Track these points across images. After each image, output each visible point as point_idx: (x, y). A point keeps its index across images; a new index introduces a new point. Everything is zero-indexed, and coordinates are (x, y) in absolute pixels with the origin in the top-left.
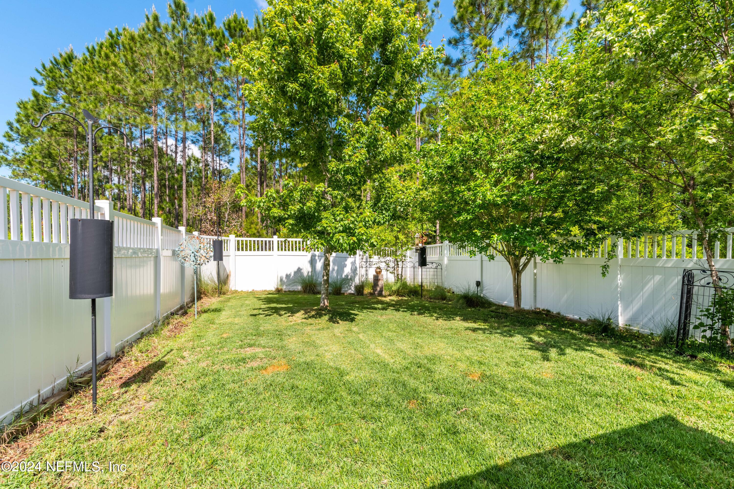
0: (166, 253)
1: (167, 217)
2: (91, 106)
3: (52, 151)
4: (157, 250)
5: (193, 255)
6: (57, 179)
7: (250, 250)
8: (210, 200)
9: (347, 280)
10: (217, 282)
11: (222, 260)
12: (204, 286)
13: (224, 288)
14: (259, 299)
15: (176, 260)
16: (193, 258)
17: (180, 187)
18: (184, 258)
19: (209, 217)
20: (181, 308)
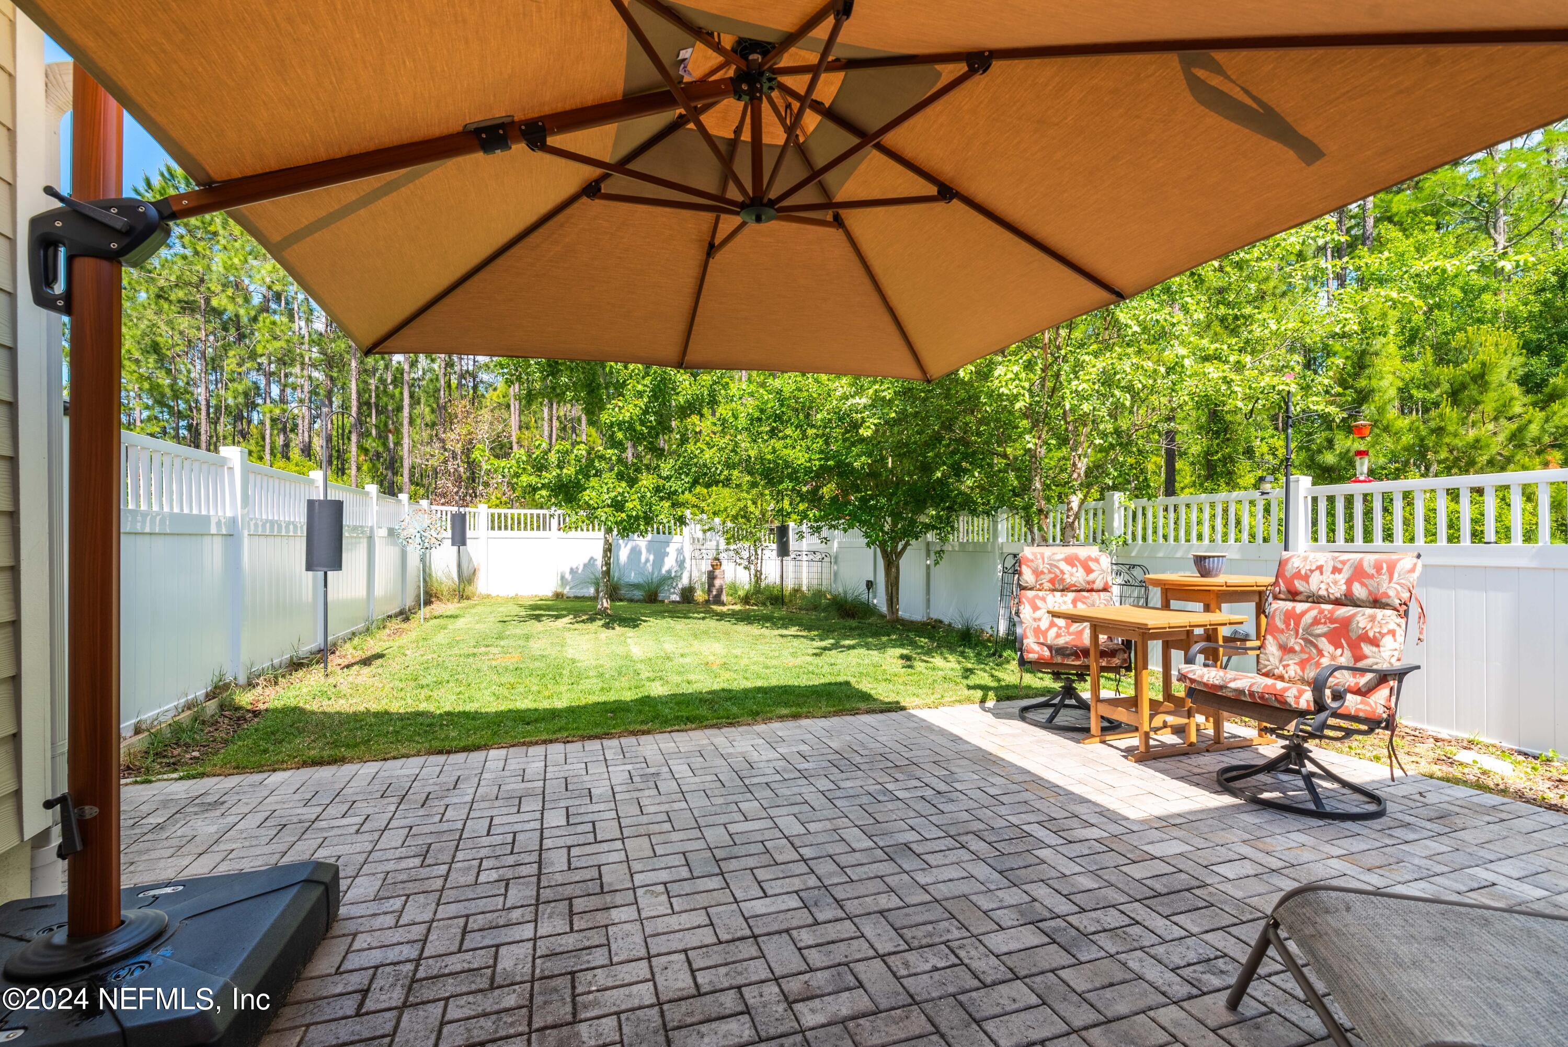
0: (382, 532)
1: (374, 466)
2: (236, 261)
3: (159, 339)
4: (372, 528)
5: (418, 535)
6: (168, 392)
7: (525, 529)
8: (454, 437)
9: (669, 579)
10: (456, 579)
11: (464, 544)
12: (435, 585)
13: (469, 590)
14: (521, 606)
15: (395, 544)
16: (418, 540)
17: (399, 409)
18: (407, 539)
19: (451, 468)
20: (401, 613)
